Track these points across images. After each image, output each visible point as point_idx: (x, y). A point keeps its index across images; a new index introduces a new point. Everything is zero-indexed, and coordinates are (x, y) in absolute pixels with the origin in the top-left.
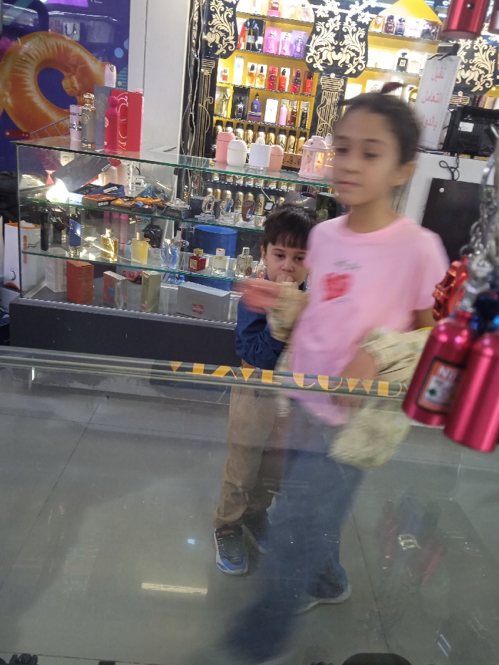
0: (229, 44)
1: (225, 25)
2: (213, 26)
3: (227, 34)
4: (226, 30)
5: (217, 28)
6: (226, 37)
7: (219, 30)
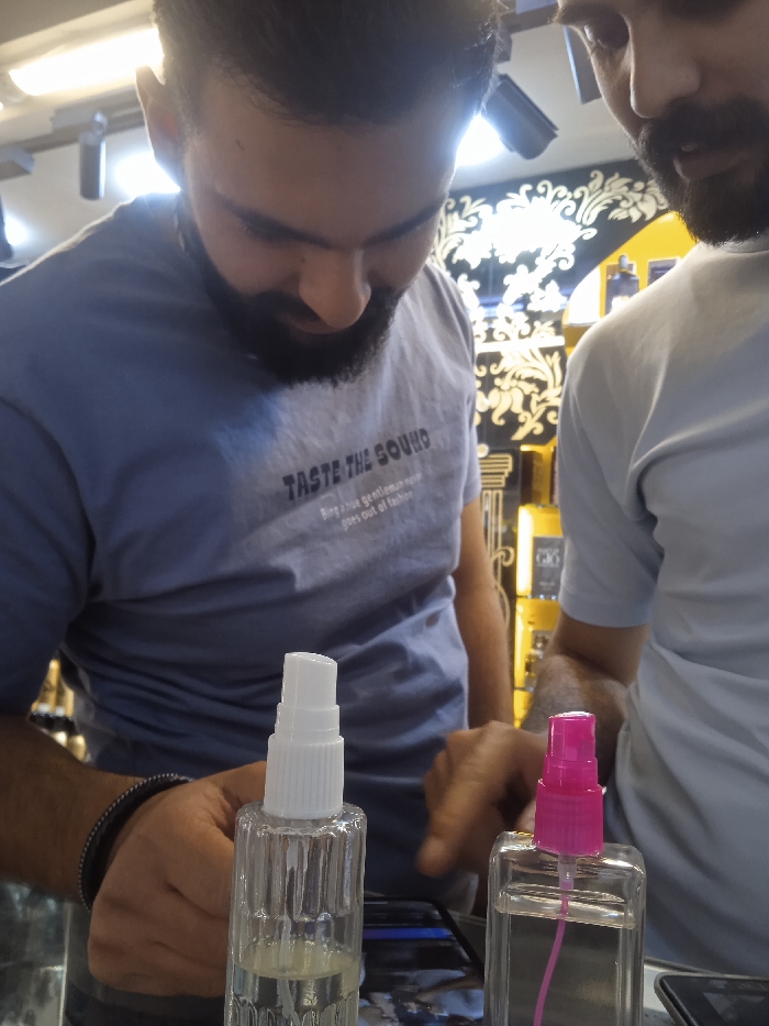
0: (549, 409)
1: (534, 363)
2: (502, 375)
3: (542, 385)
4: (538, 375)
5: (513, 377)
6: (539, 393)
7: (519, 379)
